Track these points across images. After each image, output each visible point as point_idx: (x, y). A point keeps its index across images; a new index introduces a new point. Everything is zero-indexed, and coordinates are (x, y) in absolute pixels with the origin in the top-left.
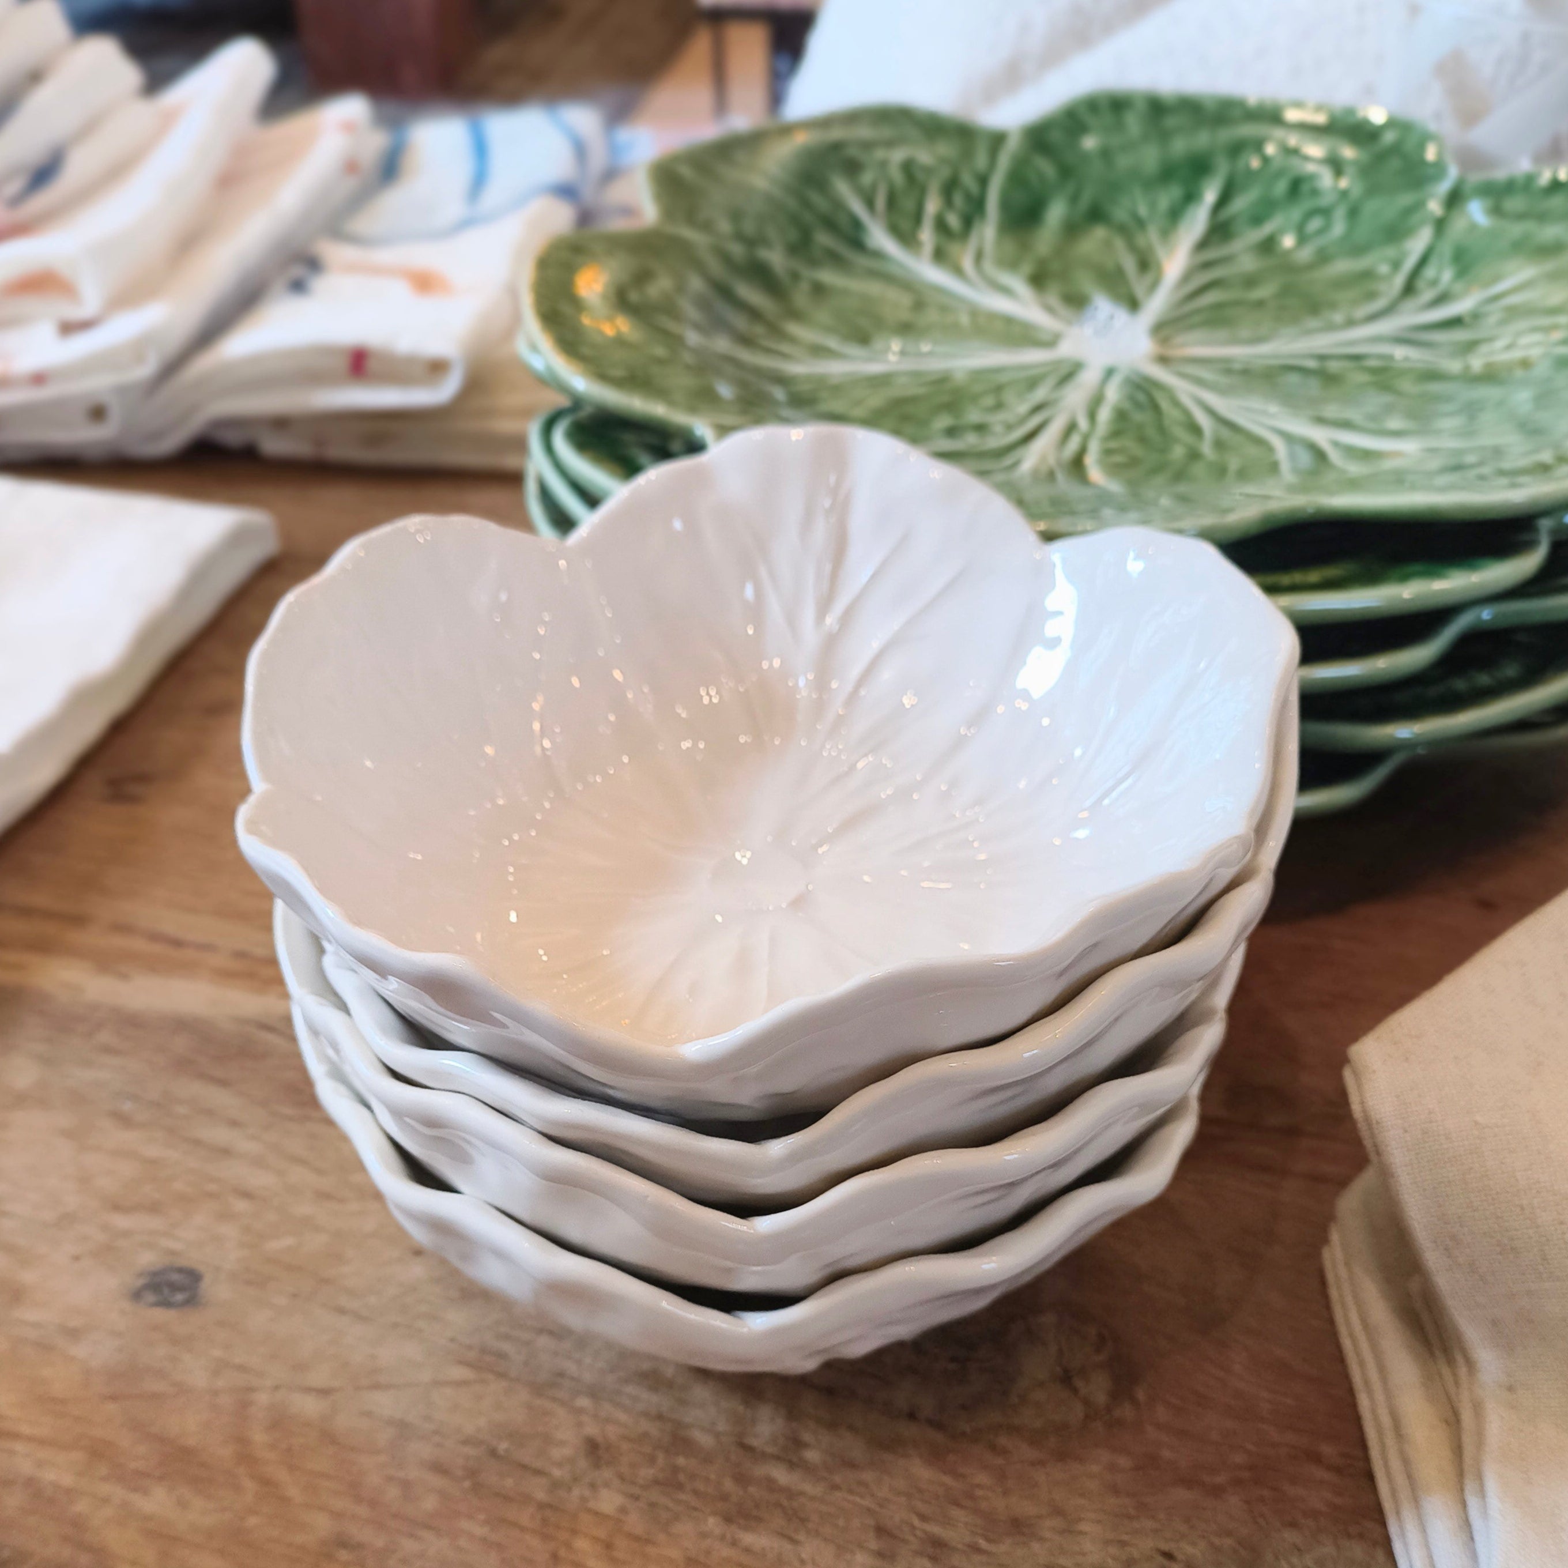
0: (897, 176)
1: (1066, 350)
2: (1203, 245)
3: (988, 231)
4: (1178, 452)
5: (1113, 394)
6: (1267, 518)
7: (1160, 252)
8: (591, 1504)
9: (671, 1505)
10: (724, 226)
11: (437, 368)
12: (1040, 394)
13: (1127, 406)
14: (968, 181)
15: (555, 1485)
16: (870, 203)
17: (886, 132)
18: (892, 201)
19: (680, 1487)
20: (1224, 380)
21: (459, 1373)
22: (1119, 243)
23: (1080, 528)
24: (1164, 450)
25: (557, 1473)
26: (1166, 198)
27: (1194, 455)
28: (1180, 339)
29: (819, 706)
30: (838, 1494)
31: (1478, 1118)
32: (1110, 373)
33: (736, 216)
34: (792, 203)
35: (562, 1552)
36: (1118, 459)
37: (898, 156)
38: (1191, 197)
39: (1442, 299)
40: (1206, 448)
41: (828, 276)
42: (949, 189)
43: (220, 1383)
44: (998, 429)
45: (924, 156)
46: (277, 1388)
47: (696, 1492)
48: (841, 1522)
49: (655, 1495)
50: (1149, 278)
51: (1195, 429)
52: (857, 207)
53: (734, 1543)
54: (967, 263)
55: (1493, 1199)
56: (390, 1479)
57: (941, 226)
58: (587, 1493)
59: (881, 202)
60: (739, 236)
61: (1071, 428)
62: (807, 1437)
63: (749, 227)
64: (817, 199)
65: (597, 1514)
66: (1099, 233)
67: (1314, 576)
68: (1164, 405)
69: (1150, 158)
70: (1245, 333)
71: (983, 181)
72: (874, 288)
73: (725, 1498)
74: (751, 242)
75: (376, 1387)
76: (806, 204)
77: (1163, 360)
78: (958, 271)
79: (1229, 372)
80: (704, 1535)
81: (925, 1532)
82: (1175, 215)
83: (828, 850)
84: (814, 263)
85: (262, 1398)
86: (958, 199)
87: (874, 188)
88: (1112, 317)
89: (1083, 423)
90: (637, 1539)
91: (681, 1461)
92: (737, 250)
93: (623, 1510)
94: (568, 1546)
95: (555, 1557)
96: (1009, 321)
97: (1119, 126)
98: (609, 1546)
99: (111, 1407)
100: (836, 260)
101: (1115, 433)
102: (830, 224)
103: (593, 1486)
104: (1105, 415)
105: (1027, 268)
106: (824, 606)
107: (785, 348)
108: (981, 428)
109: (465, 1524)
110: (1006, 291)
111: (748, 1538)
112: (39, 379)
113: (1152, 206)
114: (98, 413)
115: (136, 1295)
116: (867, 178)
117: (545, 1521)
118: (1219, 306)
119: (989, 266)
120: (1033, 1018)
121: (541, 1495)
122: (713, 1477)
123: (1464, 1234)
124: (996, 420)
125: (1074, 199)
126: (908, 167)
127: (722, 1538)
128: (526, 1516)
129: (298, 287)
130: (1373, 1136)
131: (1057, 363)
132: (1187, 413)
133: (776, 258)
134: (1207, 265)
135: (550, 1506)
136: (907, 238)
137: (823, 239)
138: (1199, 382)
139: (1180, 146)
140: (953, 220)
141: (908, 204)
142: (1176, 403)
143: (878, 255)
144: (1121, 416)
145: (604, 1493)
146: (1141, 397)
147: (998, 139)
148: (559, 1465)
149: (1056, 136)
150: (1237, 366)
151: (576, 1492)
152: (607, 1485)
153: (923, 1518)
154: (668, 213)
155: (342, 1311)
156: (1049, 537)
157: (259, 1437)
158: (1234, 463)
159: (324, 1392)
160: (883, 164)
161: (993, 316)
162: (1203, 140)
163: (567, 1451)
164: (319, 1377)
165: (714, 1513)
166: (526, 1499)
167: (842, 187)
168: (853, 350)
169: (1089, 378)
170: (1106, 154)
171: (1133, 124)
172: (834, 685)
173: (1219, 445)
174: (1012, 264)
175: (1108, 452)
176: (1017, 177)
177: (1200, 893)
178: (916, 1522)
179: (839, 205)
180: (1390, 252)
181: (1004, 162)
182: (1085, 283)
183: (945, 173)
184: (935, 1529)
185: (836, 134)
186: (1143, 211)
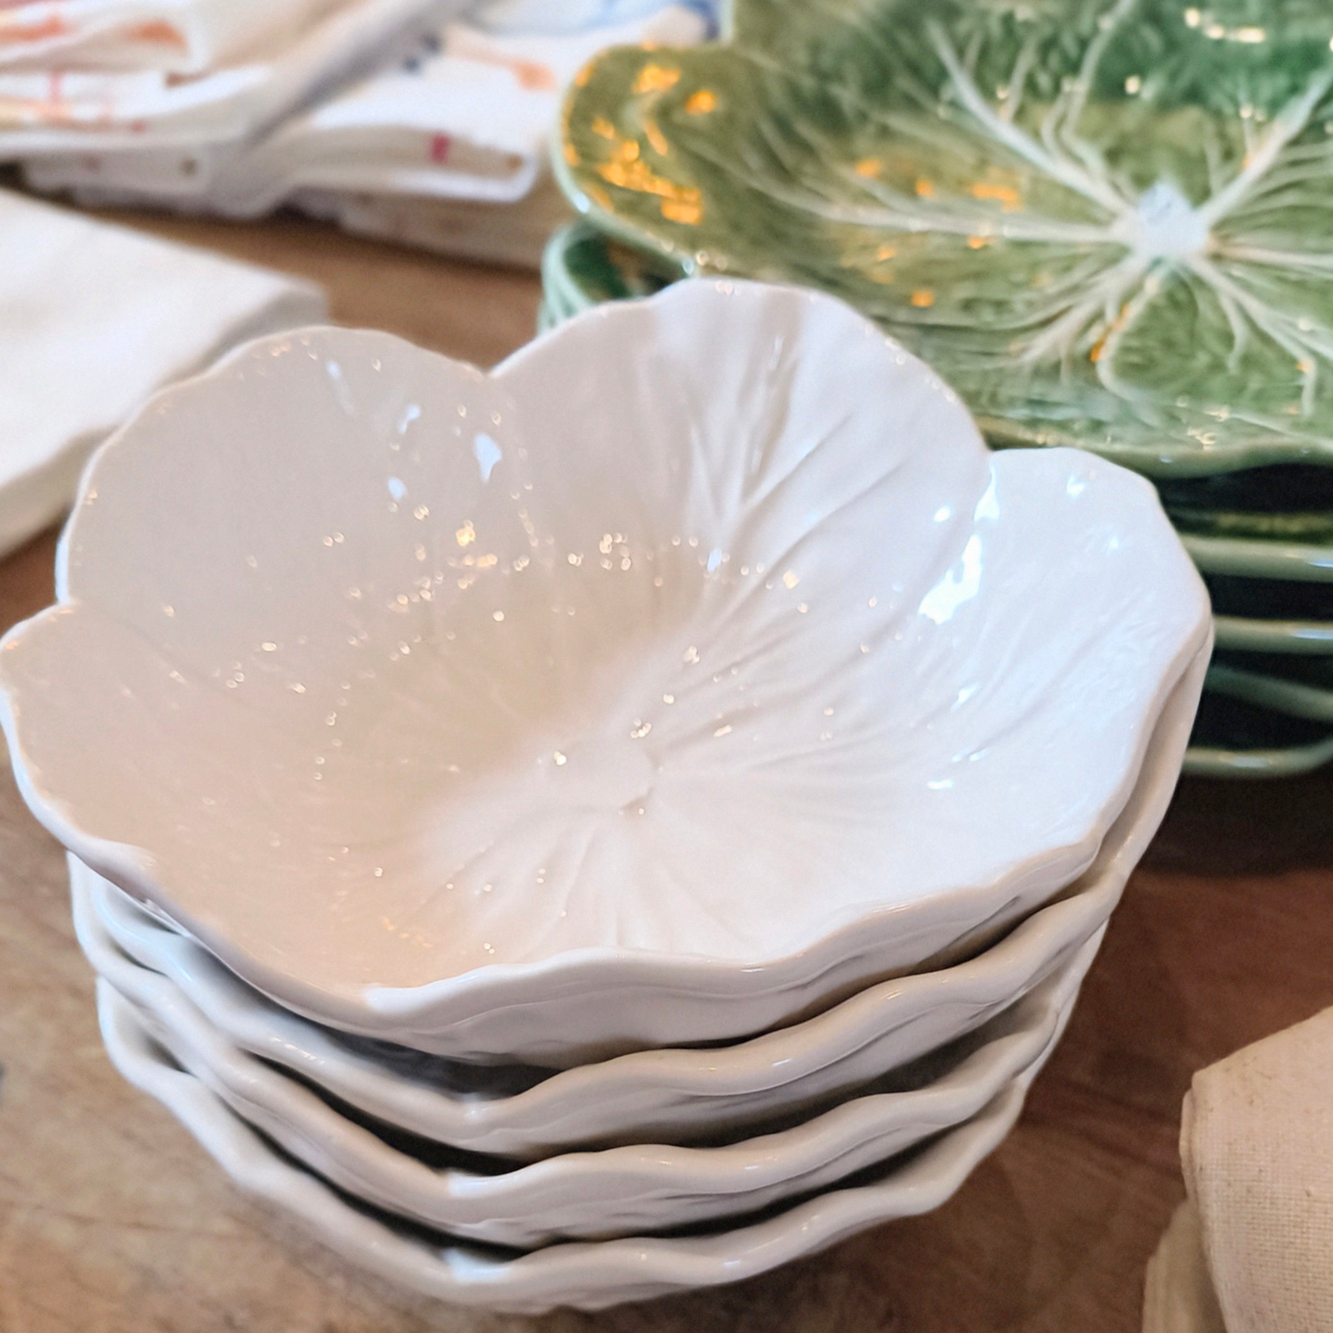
0: (996, 28)
1: (1118, 233)
2: (1296, 141)
3: (1077, 97)
4: (1202, 360)
5: (1153, 287)
6: (1253, 454)
7: (1250, 142)
10: (801, 57)
11: (514, 163)
12: (1077, 275)
13: (1162, 302)
14: (1069, 42)
16: (960, 52)
18: (984, 52)
20: (1273, 288)
21: (223, 1225)
22: (1210, 127)
23: (1040, 439)
24: (1189, 357)
26: (1270, 85)
27: (1217, 366)
28: (1240, 239)
29: (728, 590)
31: (1312, 1189)
32: (1157, 263)
33: (816, 47)
34: (878, 42)
36: (1135, 359)
38: (1295, 90)
40: (1232, 362)
41: (898, 122)
42: (1048, 46)
44: (1019, 307)
45: (1026, 11)
46: (39, 1207)
50: (1229, 170)
51: (1228, 338)
52: (947, 55)
54: (1047, 128)
55: (1309, 1282)
57: (1031, 85)
59: (972, 53)
60: (815, 70)
61: (1098, 316)
63: (827, 61)
64: (905, 40)
66: (1192, 114)
67: (1296, 525)
68: (1203, 305)
70: (1312, 242)
71: (1084, 44)
72: (943, 141)
74: (824, 76)
75: (138, 1226)
76: (893, 43)
77: (1217, 258)
78: (1036, 135)
79: (1282, 280)
82: (1275, 106)
83: (731, 733)
84: (886, 105)
85: (20, 1217)
86: (1054, 60)
87: (969, 36)
88: (1169, 206)
89: (1110, 314)
92: (808, 83)
96: (1070, 192)
100: (912, 105)
101: (1141, 331)
102: (914, 69)
104: (1135, 309)
105: (1108, 141)
106: (752, 483)
107: (829, 191)
108: (1000, 306)
110: (1078, 161)
112: (138, 126)
114: (189, 167)
116: (963, 26)
118: (1294, 208)
119: (1067, 134)
120: (774, 1025)
123: (1272, 1311)
124: (1019, 300)
125: (1173, 76)
126: (1008, 21)
129: (412, 65)
130: (1194, 1180)
131: (1104, 245)
132: (1224, 317)
133: (847, 96)
134: (1295, 164)
136: (987, 92)
137: (904, 83)
138: (1246, 286)
139: (1297, 34)
140: (1044, 81)
141: (1000, 59)
142: (1217, 308)
143: (955, 105)
144: (1153, 311)
146: (1181, 296)
149: (1168, 9)
150: (1293, 277)
154: (745, 36)
155: (128, 1136)
156: (996, 443)
158: (1255, 382)
159: (82, 1221)
160: (984, 14)
161: (1057, 186)
162: (1322, 30)
164: (82, 1205)
167: (935, 31)
168: (900, 202)
169: (1133, 266)
172: (744, 572)
173: (1247, 361)
174: (1093, 136)
175: (1126, 349)
176: (1119, 45)
177: (1000, 911)
179: (929, 52)
181: (1109, 27)
182: (1162, 162)
183: (1047, 30)
186: (1243, 96)
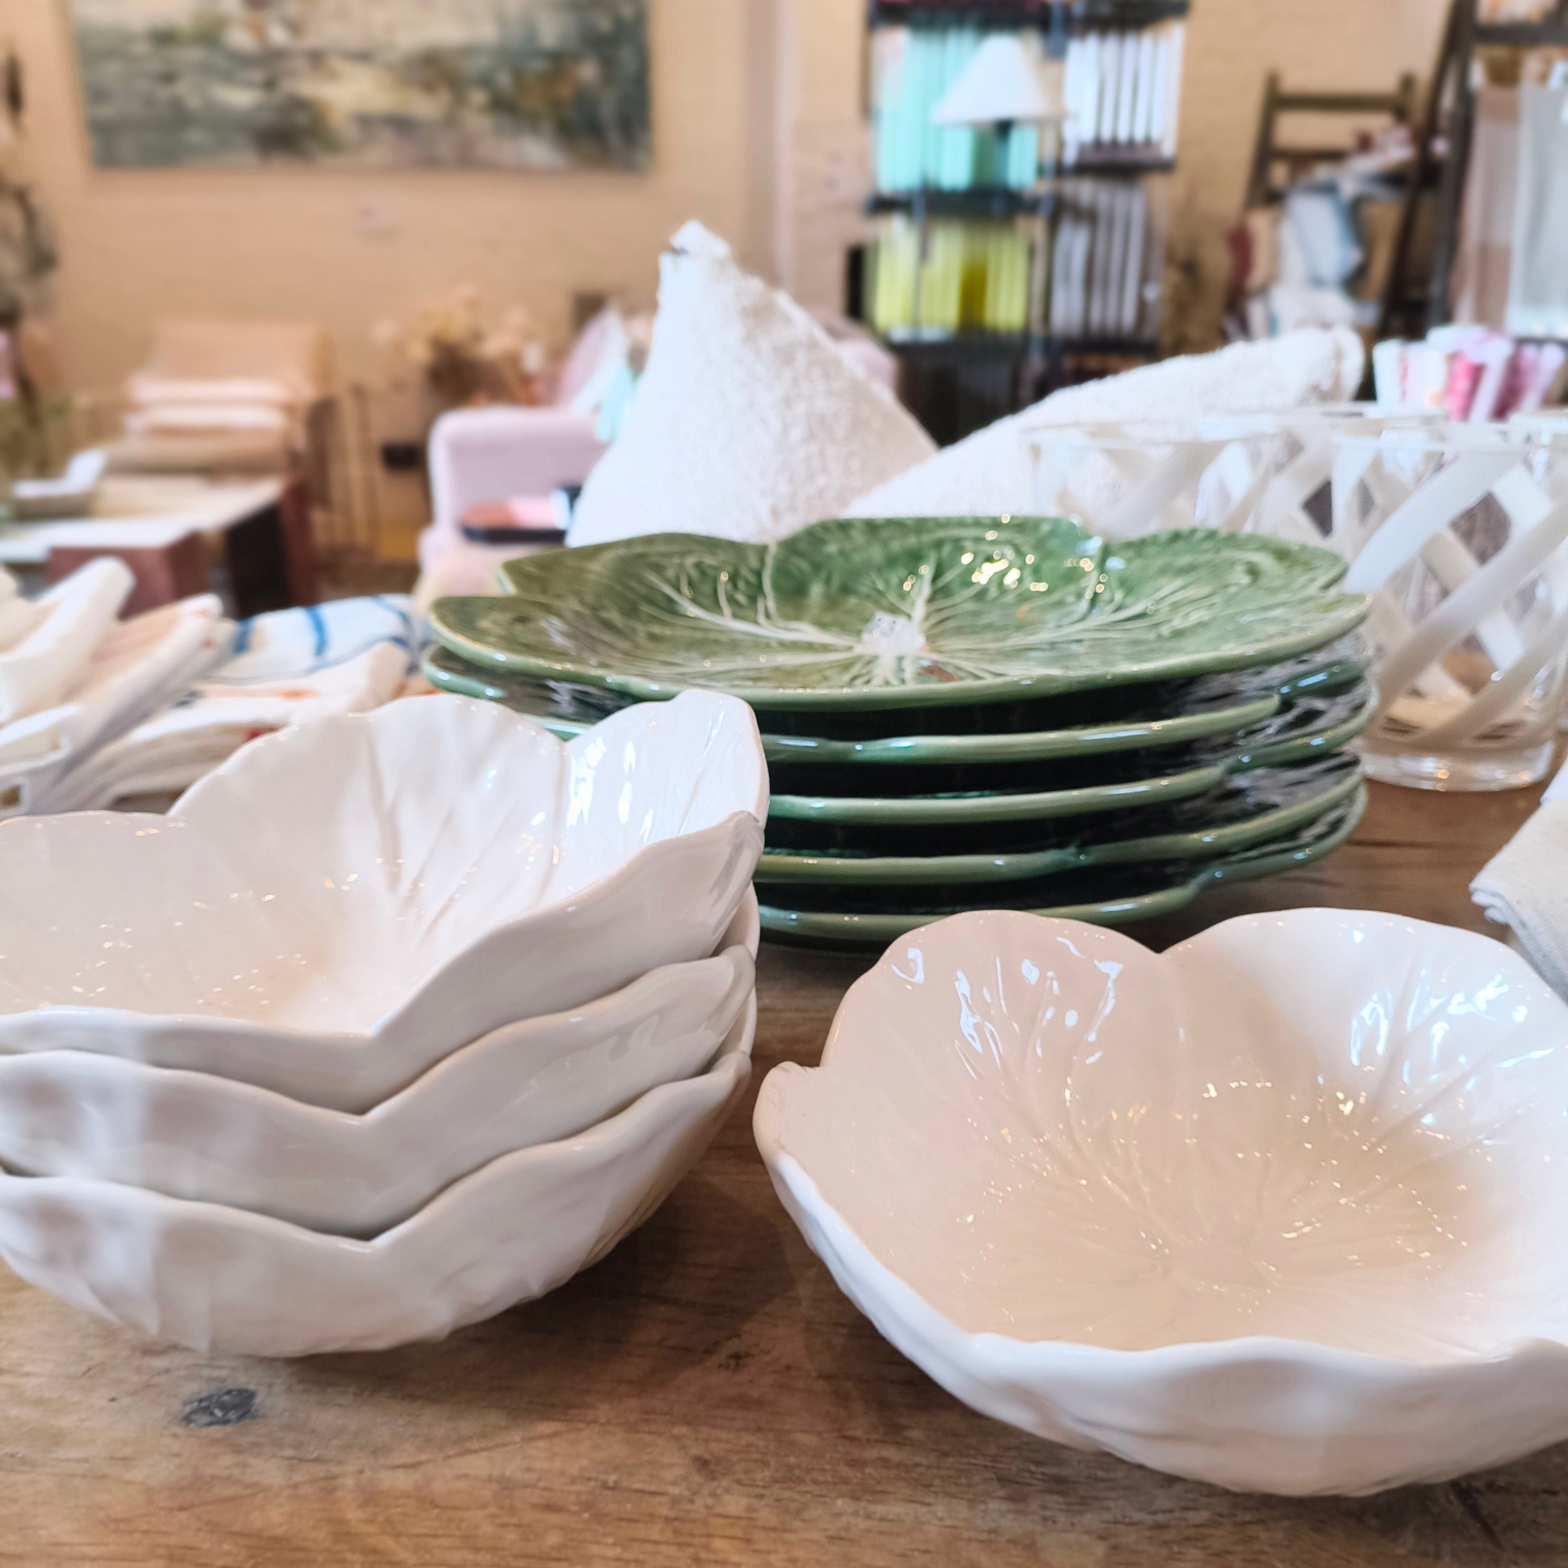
0: (694, 573)
1: (859, 652)
2: (931, 600)
3: (770, 602)
5: (909, 667)
7: (903, 605)
8: (718, 1510)
9: (797, 1497)
12: (855, 670)
14: (747, 574)
15: (675, 1501)
16: (678, 589)
17: (676, 548)
18: (693, 587)
19: (800, 1480)
20: (984, 657)
21: (547, 1427)
25: (675, 1491)
28: (944, 641)
30: (951, 1460)
32: (902, 659)
34: (618, 587)
35: (703, 1555)
37: (690, 561)
39: (1119, 608)
41: (657, 629)
42: (734, 578)
43: (297, 1477)
45: (709, 560)
47: (815, 1482)
48: (964, 1481)
49: (776, 1490)
50: (908, 602)
52: (668, 590)
53: (868, 1517)
54: (761, 619)
56: (505, 1526)
57: (734, 602)
58: (710, 1501)
59: (685, 588)
60: (585, 605)
62: (904, 1421)
63: (590, 600)
64: (635, 585)
65: (726, 1517)
66: (853, 600)
69: (876, 553)
70: (988, 637)
71: (759, 574)
73: (846, 1481)
74: (594, 608)
76: (627, 587)
77: (939, 652)
78: (755, 623)
79: (987, 654)
80: (839, 1515)
81: (1043, 1474)
84: (644, 622)
85: (347, 1482)
86: (741, 585)
87: (677, 579)
88: (893, 621)
90: (774, 1529)
91: (792, 1460)
92: (586, 612)
93: (750, 1509)
94: (707, 1548)
95: (697, 1560)
96: (807, 643)
97: (849, 537)
98: (748, 1541)
99: (183, 1516)
100: (661, 621)
102: (649, 600)
103: (713, 1495)
105: (808, 619)
109: (595, 1549)
110: (797, 630)
111: (880, 1509)
113: (887, 582)
115: (187, 1419)
116: (670, 573)
117: (676, 1532)
118: (958, 628)
119: (777, 619)
121: (665, 1511)
122: (828, 1467)
125: (828, 581)
126: (698, 566)
127: (856, 1514)
128: (654, 1532)
129: (184, 704)
131: (857, 658)
133: (614, 616)
134: (940, 609)
135: (676, 1519)
136: (710, 608)
137: (645, 608)
139: (896, 546)
140: (741, 598)
141: (705, 589)
142: (958, 668)
143: (691, 618)
145: (727, 1498)
147: (762, 550)
148: (674, 1483)
149: (802, 546)
150: (993, 651)
151: (699, 1503)
152: (727, 1491)
153: (1038, 1463)
154: (525, 589)
157: (353, 1515)
160: (681, 566)
162: (912, 541)
163: (678, 1472)
165: (841, 1496)
166: (652, 1517)
167: (653, 578)
169: (887, 661)
170: (842, 553)
171: (858, 537)
174: (795, 618)
176: (781, 570)
178: (1033, 1468)
179: (653, 589)
180: (1072, 588)
181: (770, 561)
183: (729, 570)
184: (1054, 1471)
185: (639, 549)
186: (880, 586)
